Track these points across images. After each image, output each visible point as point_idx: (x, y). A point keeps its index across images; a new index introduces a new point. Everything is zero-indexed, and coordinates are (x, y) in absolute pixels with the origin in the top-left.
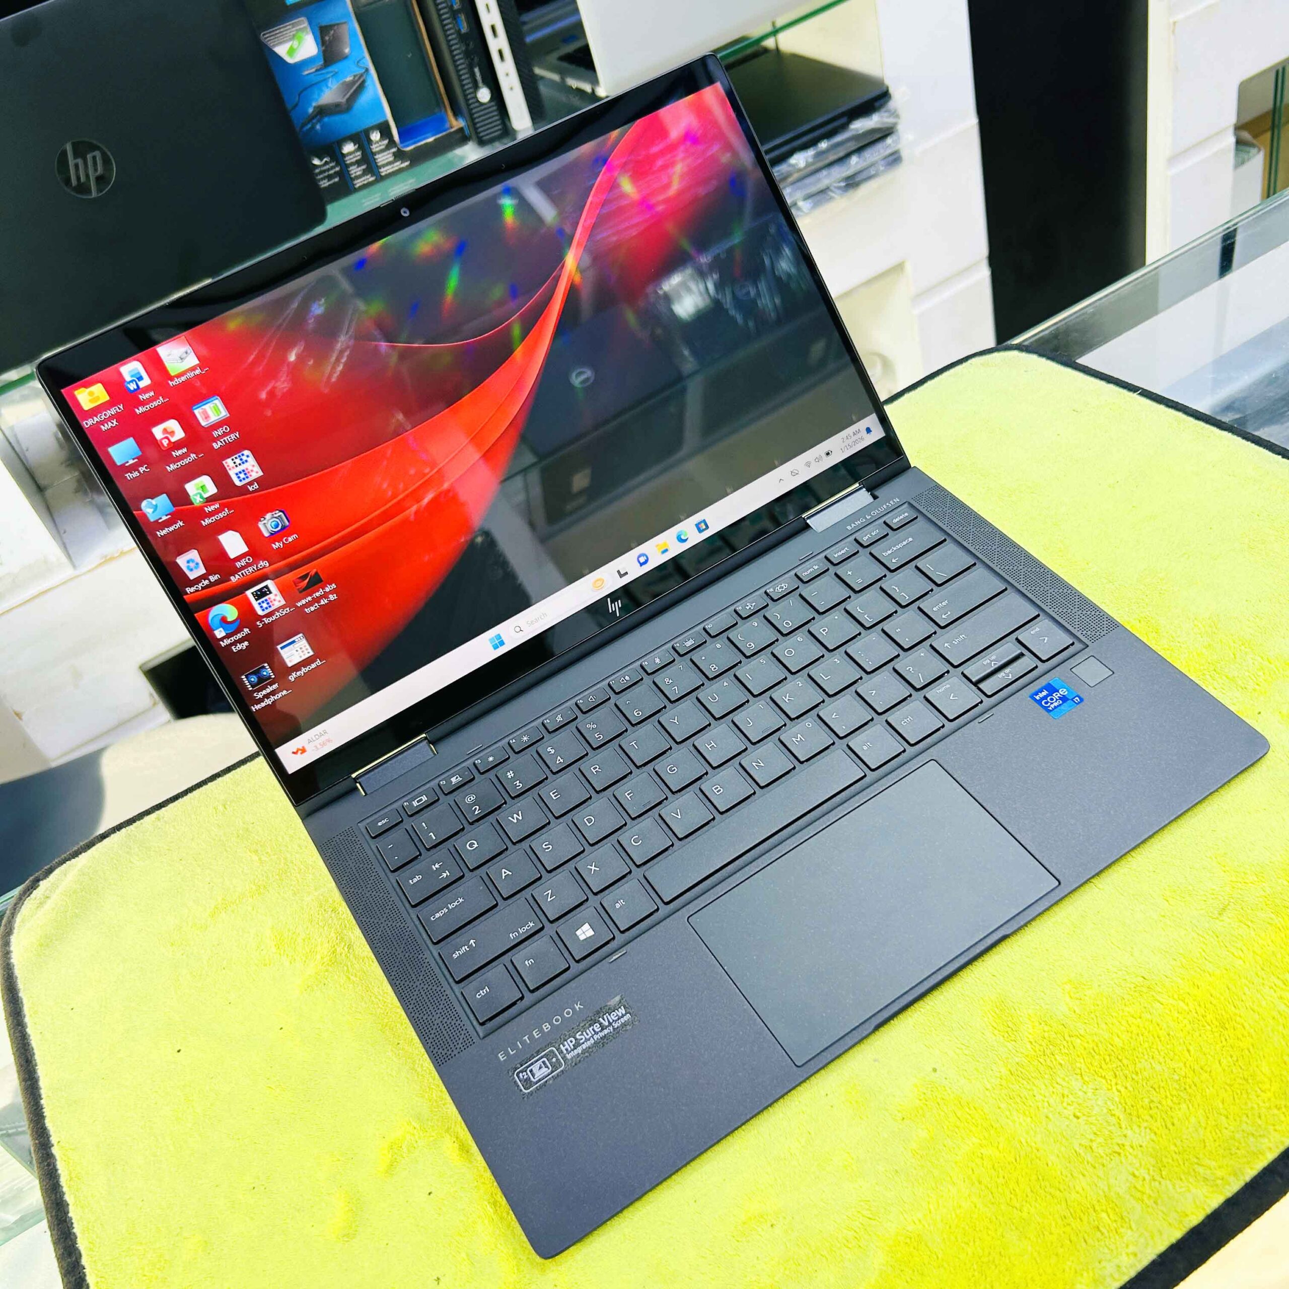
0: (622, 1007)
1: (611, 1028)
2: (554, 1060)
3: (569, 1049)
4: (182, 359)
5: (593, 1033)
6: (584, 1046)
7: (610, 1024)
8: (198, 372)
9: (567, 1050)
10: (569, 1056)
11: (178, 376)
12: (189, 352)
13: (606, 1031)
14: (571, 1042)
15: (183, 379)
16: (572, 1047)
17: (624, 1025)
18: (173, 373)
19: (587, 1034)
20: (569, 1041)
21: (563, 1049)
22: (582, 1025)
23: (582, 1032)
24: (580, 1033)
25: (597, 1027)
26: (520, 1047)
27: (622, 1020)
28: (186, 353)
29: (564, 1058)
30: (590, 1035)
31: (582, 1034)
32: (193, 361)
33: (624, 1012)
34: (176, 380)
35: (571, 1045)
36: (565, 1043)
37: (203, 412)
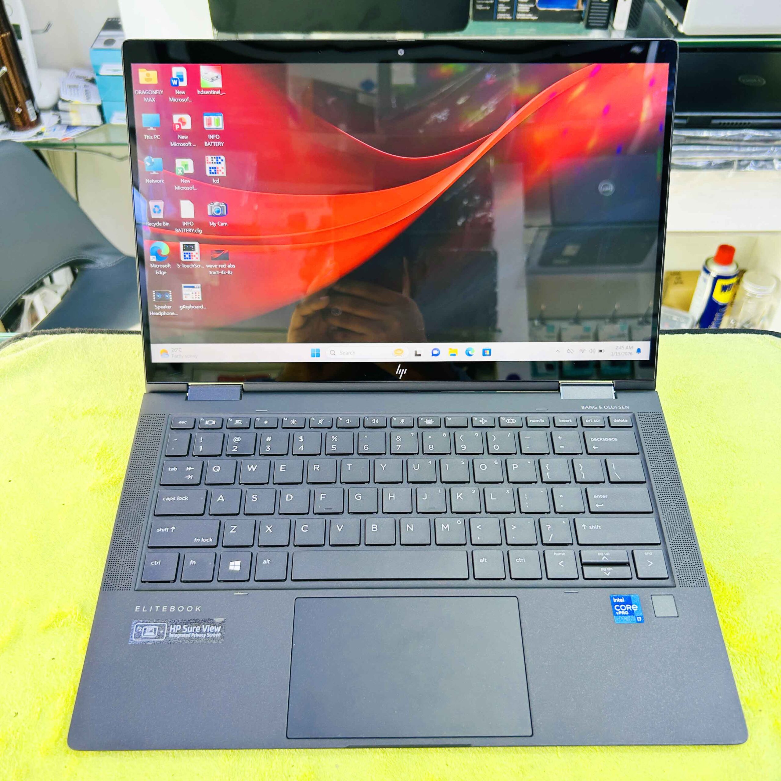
0: (220, 627)
1: (205, 635)
2: (162, 632)
3: (174, 631)
4: (212, 80)
5: (193, 631)
6: (183, 635)
7: (206, 632)
8: (218, 92)
9: (172, 631)
10: (171, 635)
11: (205, 89)
12: (219, 77)
13: (201, 635)
14: (178, 627)
15: (207, 93)
16: (176, 631)
17: (213, 639)
18: (203, 85)
19: (190, 630)
20: (177, 626)
21: (171, 628)
22: (191, 621)
23: (188, 626)
24: (187, 626)
25: (198, 629)
26: (151, 611)
27: (214, 635)
28: (217, 77)
29: (168, 634)
30: (191, 631)
31: (187, 628)
32: (218, 84)
33: (219, 631)
34: (203, 91)
35: (177, 629)
36: (175, 626)
37: (209, 119)
